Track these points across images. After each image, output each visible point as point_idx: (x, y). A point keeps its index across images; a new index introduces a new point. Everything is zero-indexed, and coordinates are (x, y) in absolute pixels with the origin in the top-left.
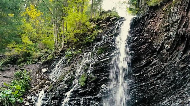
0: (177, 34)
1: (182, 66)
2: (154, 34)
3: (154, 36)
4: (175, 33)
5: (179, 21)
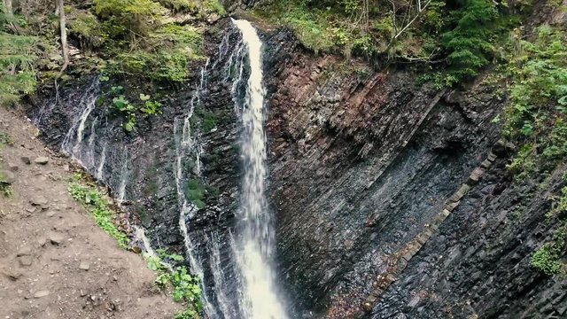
0: (327, 123)
1: (319, 173)
2: (295, 104)
4: (324, 120)
5: (337, 104)
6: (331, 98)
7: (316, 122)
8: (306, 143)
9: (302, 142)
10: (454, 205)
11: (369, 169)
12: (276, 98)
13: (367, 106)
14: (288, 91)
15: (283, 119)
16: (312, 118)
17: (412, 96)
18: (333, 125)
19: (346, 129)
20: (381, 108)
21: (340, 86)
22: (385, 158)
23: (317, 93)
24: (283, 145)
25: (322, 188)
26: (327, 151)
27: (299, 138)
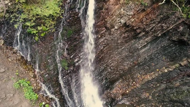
1: (119, 41)
2: (111, 15)
3: (110, 16)
4: (124, 22)
5: (131, 17)
6: (128, 13)
7: (120, 22)
8: (115, 30)
9: (113, 30)
10: (170, 69)
11: (141, 41)
12: (103, 12)
13: (144, 19)
14: (108, 8)
15: (105, 21)
16: (119, 20)
17: (169, 17)
18: (128, 24)
19: (133, 27)
20: (151, 21)
21: (133, 9)
22: (149, 39)
23: (122, 10)
24: (105, 30)
25: (119, 47)
26: (124, 33)
27: (112, 28)
